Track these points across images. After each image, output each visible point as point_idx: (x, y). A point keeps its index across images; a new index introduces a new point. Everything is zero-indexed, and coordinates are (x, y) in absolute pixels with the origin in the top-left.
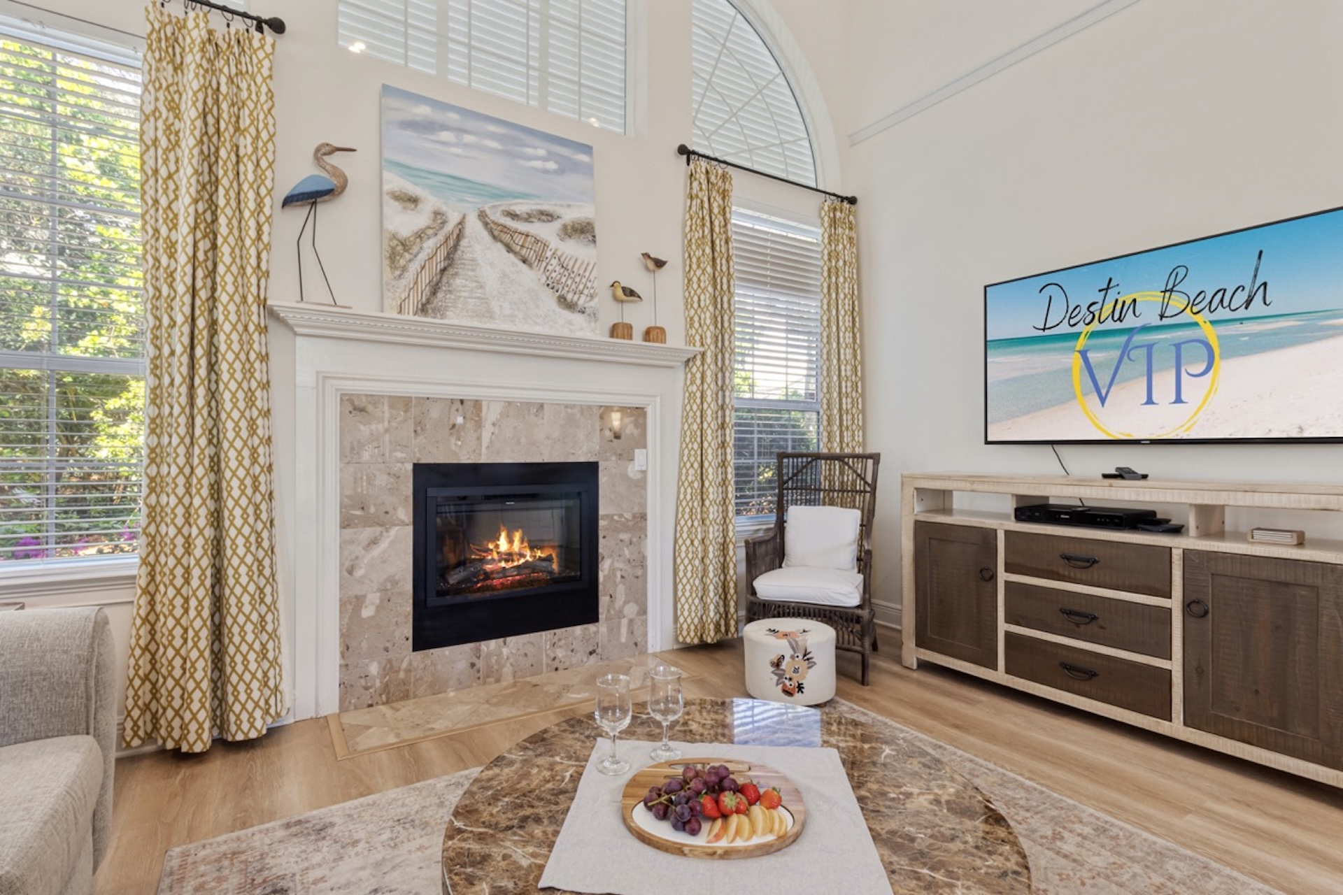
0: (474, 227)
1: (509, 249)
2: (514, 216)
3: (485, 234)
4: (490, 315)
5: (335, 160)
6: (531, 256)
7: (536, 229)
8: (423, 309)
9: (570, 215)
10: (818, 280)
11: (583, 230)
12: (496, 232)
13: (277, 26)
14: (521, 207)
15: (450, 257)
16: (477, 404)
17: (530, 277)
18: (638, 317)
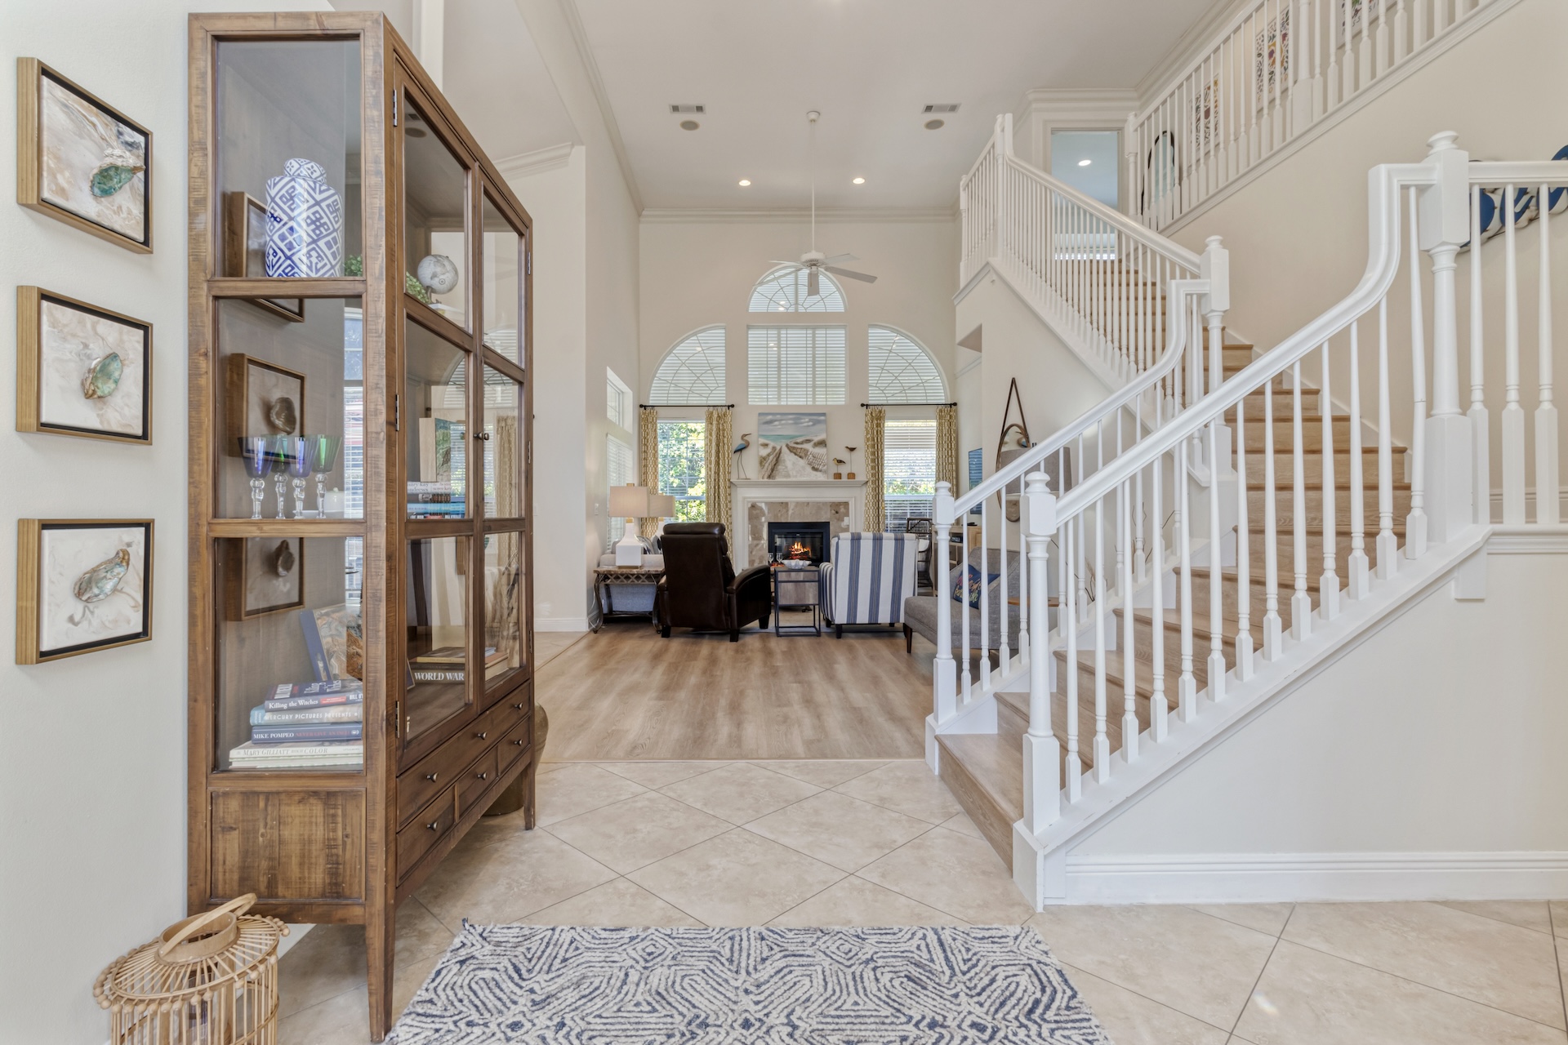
0: (785, 449)
1: (796, 454)
2: (797, 443)
3: (788, 451)
4: (789, 476)
5: (746, 438)
6: (803, 455)
7: (805, 446)
8: (769, 477)
9: (816, 439)
10: (934, 442)
11: (822, 443)
12: (791, 449)
13: (733, 406)
14: (799, 440)
15: (777, 460)
16: (787, 504)
17: (802, 462)
18: (844, 470)
